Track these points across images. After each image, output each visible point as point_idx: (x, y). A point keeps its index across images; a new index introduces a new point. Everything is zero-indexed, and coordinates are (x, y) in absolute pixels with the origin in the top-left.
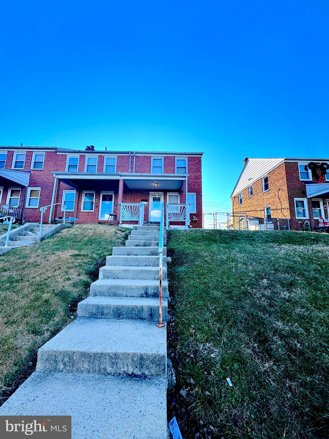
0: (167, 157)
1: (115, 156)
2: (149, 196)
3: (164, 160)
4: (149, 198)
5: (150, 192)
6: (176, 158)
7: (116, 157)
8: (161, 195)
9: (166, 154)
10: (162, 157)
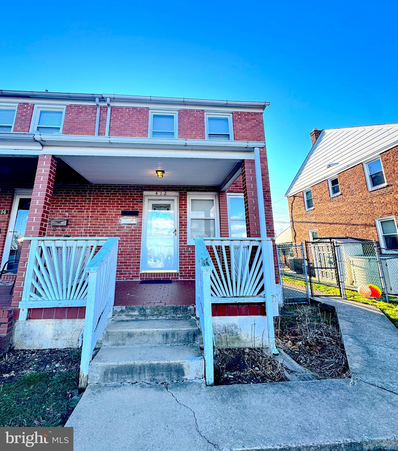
0: (186, 111)
1: (62, 106)
2: (142, 202)
3: (179, 118)
4: (142, 207)
5: (145, 193)
6: (205, 113)
7: (63, 109)
8: (173, 200)
9: (184, 103)
10: (174, 111)
